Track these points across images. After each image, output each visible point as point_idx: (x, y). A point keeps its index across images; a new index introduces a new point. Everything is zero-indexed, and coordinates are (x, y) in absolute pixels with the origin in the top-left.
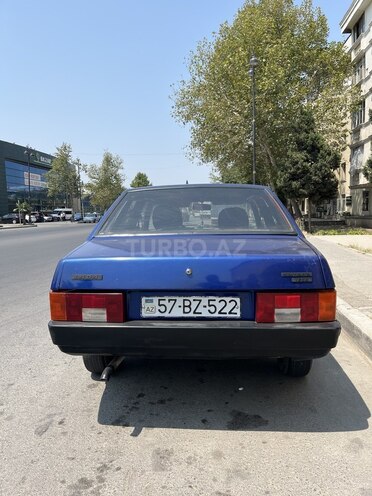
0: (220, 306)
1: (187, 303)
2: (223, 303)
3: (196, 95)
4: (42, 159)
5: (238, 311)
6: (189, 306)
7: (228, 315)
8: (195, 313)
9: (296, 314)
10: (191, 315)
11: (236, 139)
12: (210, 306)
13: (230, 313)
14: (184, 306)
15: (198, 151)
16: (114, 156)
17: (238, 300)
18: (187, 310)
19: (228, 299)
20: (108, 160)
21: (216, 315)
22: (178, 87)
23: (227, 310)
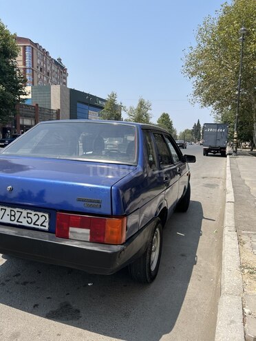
0: (35, 219)
1: (13, 213)
2: (37, 217)
3: (200, 57)
4: (100, 102)
5: (46, 224)
6: (14, 216)
7: (39, 227)
8: (17, 221)
9: (87, 234)
10: (15, 223)
11: (227, 89)
12: (28, 217)
13: (41, 225)
14: (11, 215)
15: (198, 98)
16: (146, 101)
17: (47, 215)
18: (13, 218)
19: (40, 214)
20: (141, 104)
21: (32, 225)
22: (188, 52)
23: (39, 222)
